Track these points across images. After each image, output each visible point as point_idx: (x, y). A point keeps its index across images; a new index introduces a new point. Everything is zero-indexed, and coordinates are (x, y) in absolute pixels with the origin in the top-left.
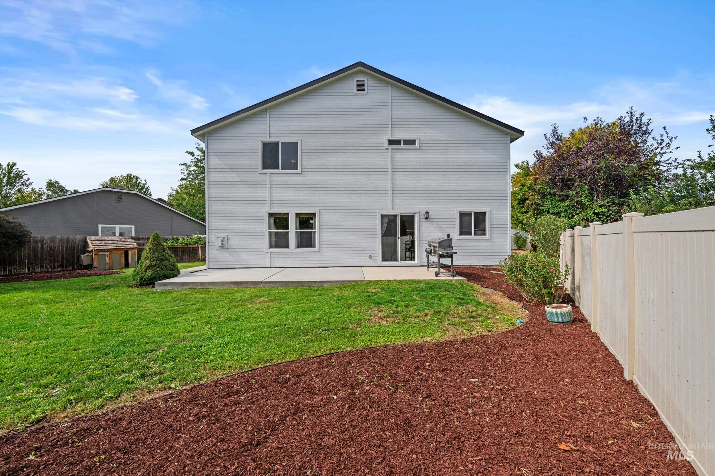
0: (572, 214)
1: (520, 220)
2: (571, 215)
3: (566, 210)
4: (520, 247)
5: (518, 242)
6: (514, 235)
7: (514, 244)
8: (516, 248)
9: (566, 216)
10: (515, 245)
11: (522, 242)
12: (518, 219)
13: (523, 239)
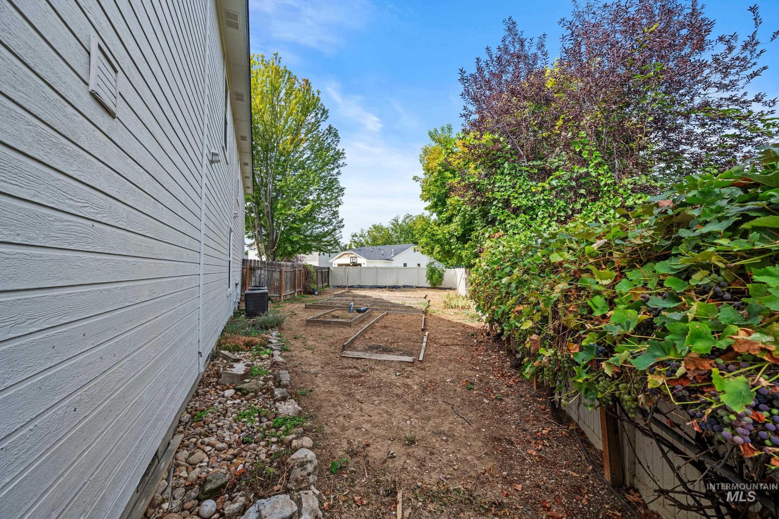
0: (564, 211)
1: (438, 237)
2: (562, 214)
3: (549, 203)
4: (434, 284)
5: (432, 277)
6: (427, 266)
7: (427, 280)
8: (429, 286)
9: (551, 216)
10: (429, 281)
11: (437, 276)
12: (433, 235)
13: (439, 272)
